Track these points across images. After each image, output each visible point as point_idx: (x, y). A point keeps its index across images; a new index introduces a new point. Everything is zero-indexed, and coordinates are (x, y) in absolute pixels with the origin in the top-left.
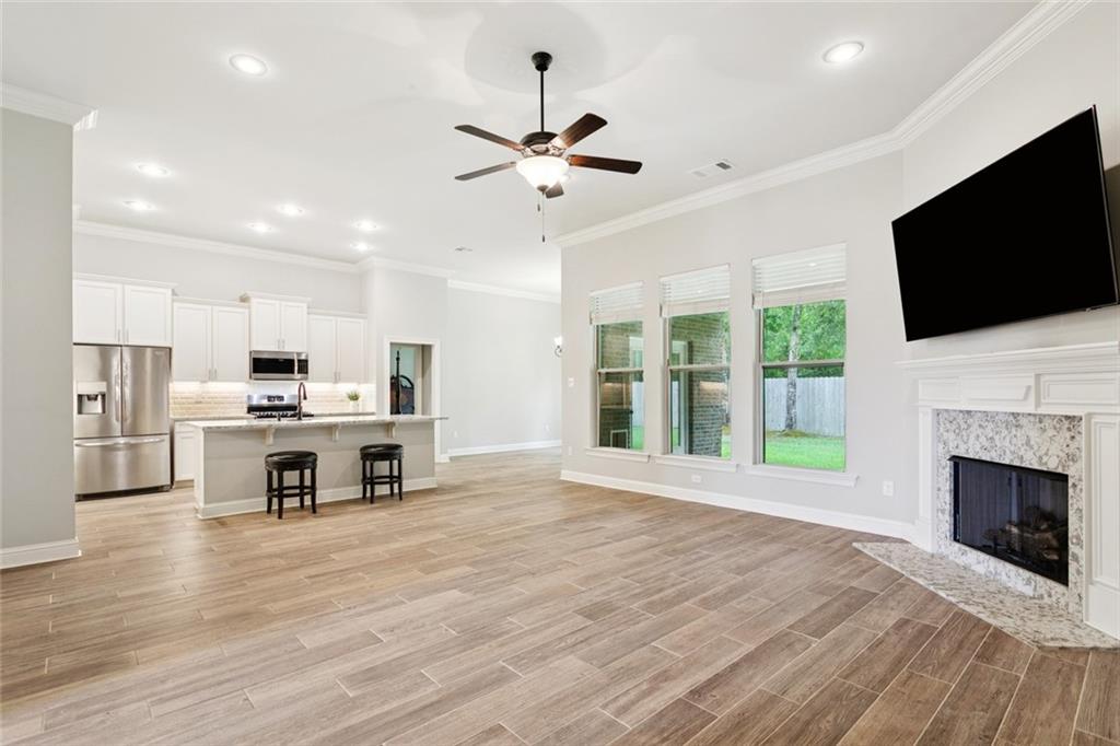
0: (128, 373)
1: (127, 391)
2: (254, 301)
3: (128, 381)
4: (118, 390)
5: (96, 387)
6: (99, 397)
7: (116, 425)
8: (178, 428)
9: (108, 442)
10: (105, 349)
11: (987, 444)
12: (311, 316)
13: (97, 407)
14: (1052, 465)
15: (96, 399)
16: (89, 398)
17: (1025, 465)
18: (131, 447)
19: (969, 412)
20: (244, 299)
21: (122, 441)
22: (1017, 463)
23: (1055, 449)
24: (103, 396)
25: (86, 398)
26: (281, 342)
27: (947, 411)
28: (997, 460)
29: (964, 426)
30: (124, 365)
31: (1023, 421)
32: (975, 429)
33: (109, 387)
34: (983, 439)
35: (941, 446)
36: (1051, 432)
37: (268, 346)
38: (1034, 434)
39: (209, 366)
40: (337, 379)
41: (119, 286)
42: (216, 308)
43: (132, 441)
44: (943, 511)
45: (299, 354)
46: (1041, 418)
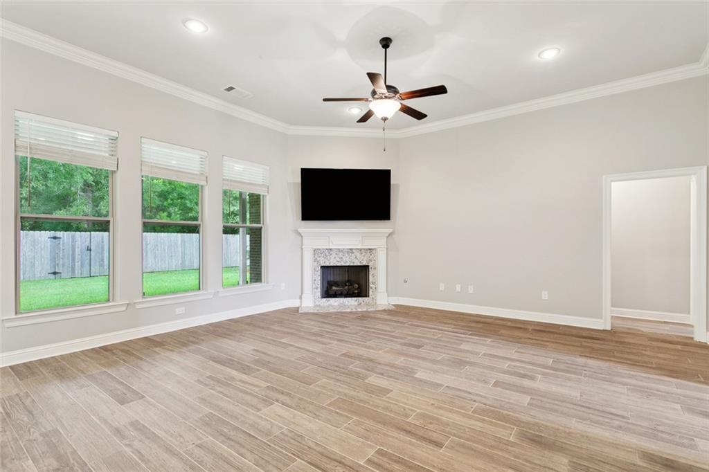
11: (339, 260)
14: (364, 263)
17: (355, 264)
19: (331, 249)
22: (352, 265)
23: (365, 258)
27: (319, 249)
28: (344, 265)
29: (327, 254)
31: (354, 251)
32: (334, 255)
34: (338, 259)
35: (316, 263)
36: (364, 254)
38: (358, 255)
44: (317, 288)
46: (361, 250)
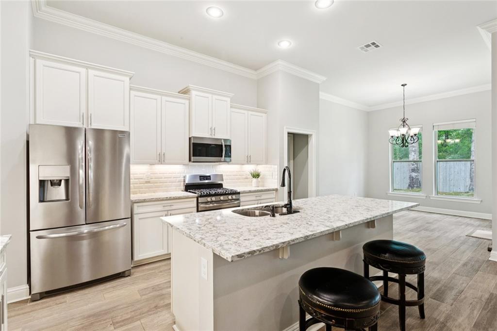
0: (91, 156)
1: (91, 174)
2: (193, 93)
3: (92, 164)
4: (82, 173)
5: (62, 172)
6: (63, 183)
7: (81, 213)
8: (136, 210)
9: (73, 232)
10: (70, 133)
12: (233, 110)
13: (60, 192)
15: (59, 184)
16: (53, 183)
18: (94, 235)
20: (185, 92)
21: (85, 229)
24: (67, 181)
25: (49, 183)
26: (212, 130)
30: (88, 148)
33: (73, 171)
37: (204, 133)
39: (159, 151)
40: (249, 161)
41: (83, 71)
42: (164, 98)
43: (94, 228)
45: (225, 140)
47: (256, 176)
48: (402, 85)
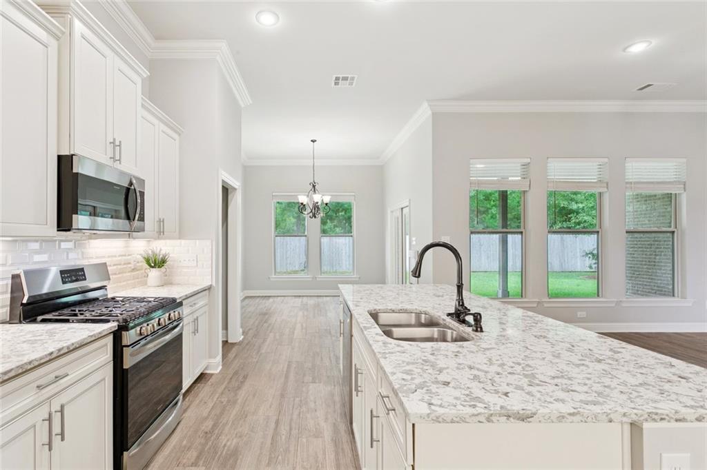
26: (116, 146)
40: (161, 231)
45: (135, 179)
47: (157, 263)
48: (312, 141)
